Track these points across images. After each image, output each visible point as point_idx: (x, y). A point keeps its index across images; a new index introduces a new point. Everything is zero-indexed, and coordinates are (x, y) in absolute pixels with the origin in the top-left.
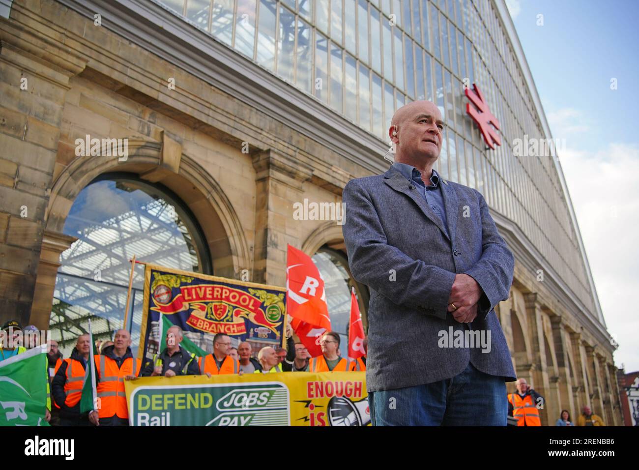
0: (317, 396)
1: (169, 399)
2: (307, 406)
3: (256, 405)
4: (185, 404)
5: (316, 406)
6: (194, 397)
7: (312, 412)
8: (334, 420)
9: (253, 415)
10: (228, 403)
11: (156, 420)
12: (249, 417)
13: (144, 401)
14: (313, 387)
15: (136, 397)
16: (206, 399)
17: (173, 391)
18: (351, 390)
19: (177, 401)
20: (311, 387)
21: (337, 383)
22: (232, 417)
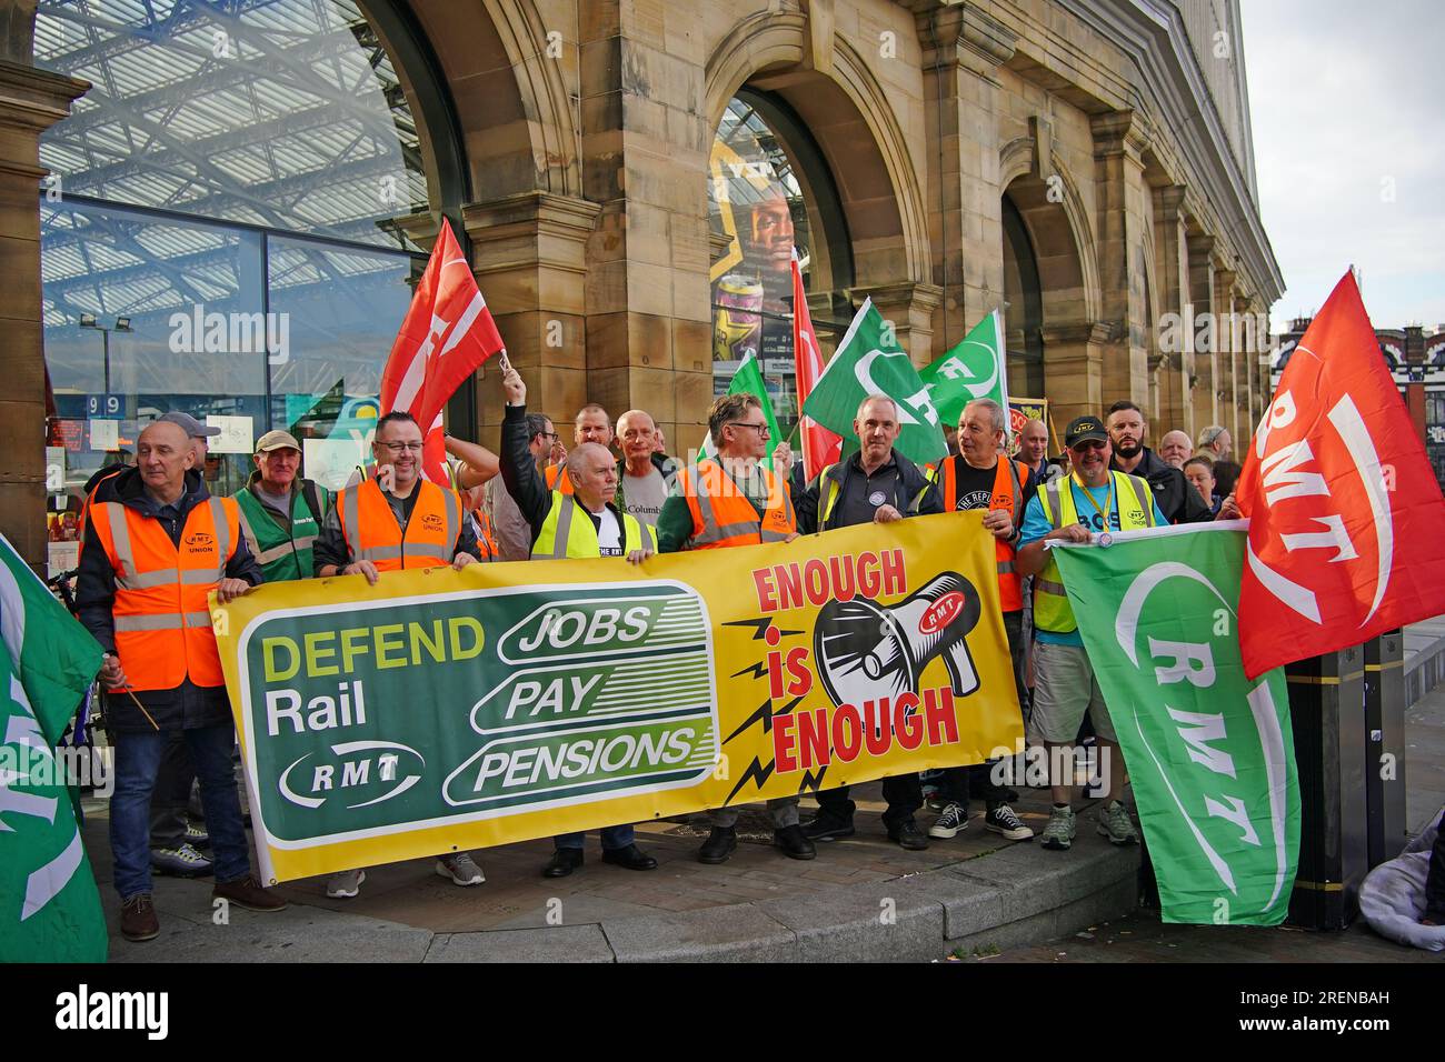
0: (785, 605)
1: (355, 642)
2: (758, 636)
3: (615, 642)
4: (406, 652)
5: (784, 633)
6: (431, 634)
7: (773, 649)
8: (833, 666)
9: (607, 671)
10: (530, 642)
11: (322, 706)
12: (596, 678)
13: (280, 651)
14: (772, 579)
15: (255, 647)
16: (465, 633)
17: (367, 618)
18: (875, 576)
19: (381, 647)
20: (767, 580)
21: (834, 563)
22: (546, 680)
